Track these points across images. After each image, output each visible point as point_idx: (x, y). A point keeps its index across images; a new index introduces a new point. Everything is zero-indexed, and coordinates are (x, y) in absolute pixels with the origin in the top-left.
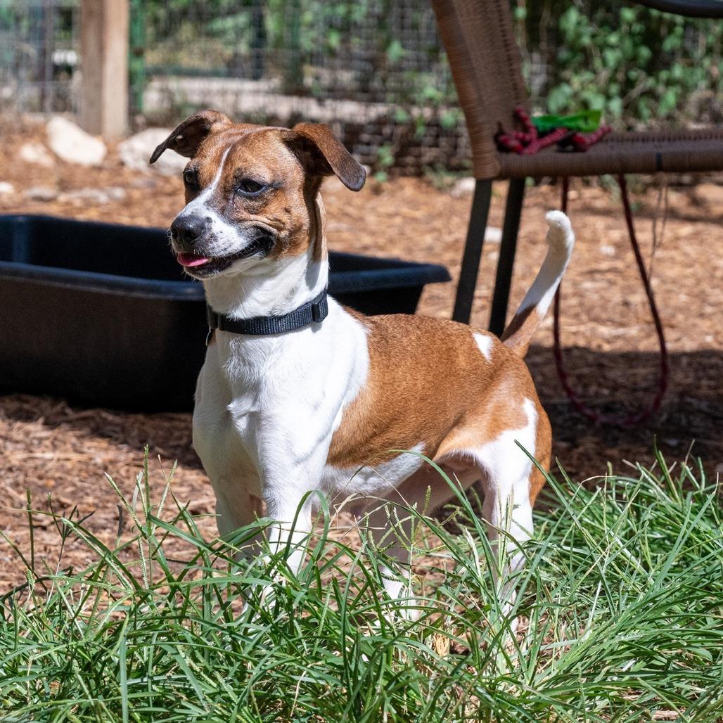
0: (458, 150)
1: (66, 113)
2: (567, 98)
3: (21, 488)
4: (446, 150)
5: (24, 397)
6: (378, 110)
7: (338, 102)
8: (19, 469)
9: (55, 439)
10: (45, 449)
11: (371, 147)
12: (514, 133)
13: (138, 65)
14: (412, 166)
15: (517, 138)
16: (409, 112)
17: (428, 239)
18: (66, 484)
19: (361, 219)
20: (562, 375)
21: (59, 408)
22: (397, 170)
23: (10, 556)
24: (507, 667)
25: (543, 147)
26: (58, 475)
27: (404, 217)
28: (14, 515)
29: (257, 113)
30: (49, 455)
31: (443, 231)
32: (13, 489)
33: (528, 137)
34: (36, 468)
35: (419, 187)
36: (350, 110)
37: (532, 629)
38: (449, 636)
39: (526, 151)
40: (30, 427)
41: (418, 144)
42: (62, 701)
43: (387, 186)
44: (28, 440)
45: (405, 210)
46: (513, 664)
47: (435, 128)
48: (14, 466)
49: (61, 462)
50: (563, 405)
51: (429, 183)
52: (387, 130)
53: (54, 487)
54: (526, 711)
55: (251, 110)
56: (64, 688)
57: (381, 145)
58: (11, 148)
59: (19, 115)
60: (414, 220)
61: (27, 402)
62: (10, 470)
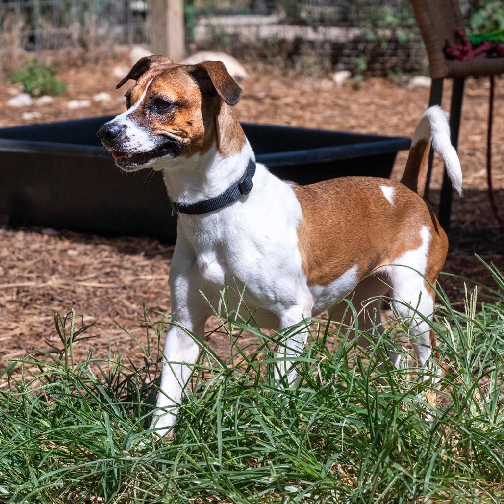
0: (410, 58)
1: (142, 44)
2: (484, 19)
3: (132, 300)
4: (402, 58)
5: (130, 238)
6: (355, 33)
7: (327, 28)
8: (131, 287)
9: (153, 266)
10: (146, 273)
11: (350, 58)
12: (456, 47)
13: (190, 10)
14: (379, 70)
15: (458, 50)
16: (375, 33)
17: (395, 120)
18: (163, 296)
19: (348, 108)
20: (494, 209)
21: (153, 245)
22: (369, 73)
23: (129, 347)
24: (477, 411)
25: (477, 55)
26: (156, 290)
27: (377, 105)
28: (130, 319)
29: (272, 38)
30: (149, 277)
31: (405, 113)
32: (127, 300)
33: (465, 48)
34: (141, 286)
35: (385, 84)
36: (335, 33)
37: (492, 385)
38: (436, 391)
39: (465, 58)
40: (135, 258)
41: (383, 55)
42: (180, 445)
43: (363, 84)
44: (134, 267)
45: (377, 100)
46: (481, 409)
47: (394, 44)
48: (127, 285)
49: (158, 282)
50: (496, 229)
51: (392, 82)
52: (361, 46)
53: (155, 299)
54: (492, 440)
55: (267, 36)
56: (178, 437)
57: (358, 56)
58: (107, 69)
59: (111, 46)
60: (384, 107)
61: (132, 241)
62: (124, 288)
